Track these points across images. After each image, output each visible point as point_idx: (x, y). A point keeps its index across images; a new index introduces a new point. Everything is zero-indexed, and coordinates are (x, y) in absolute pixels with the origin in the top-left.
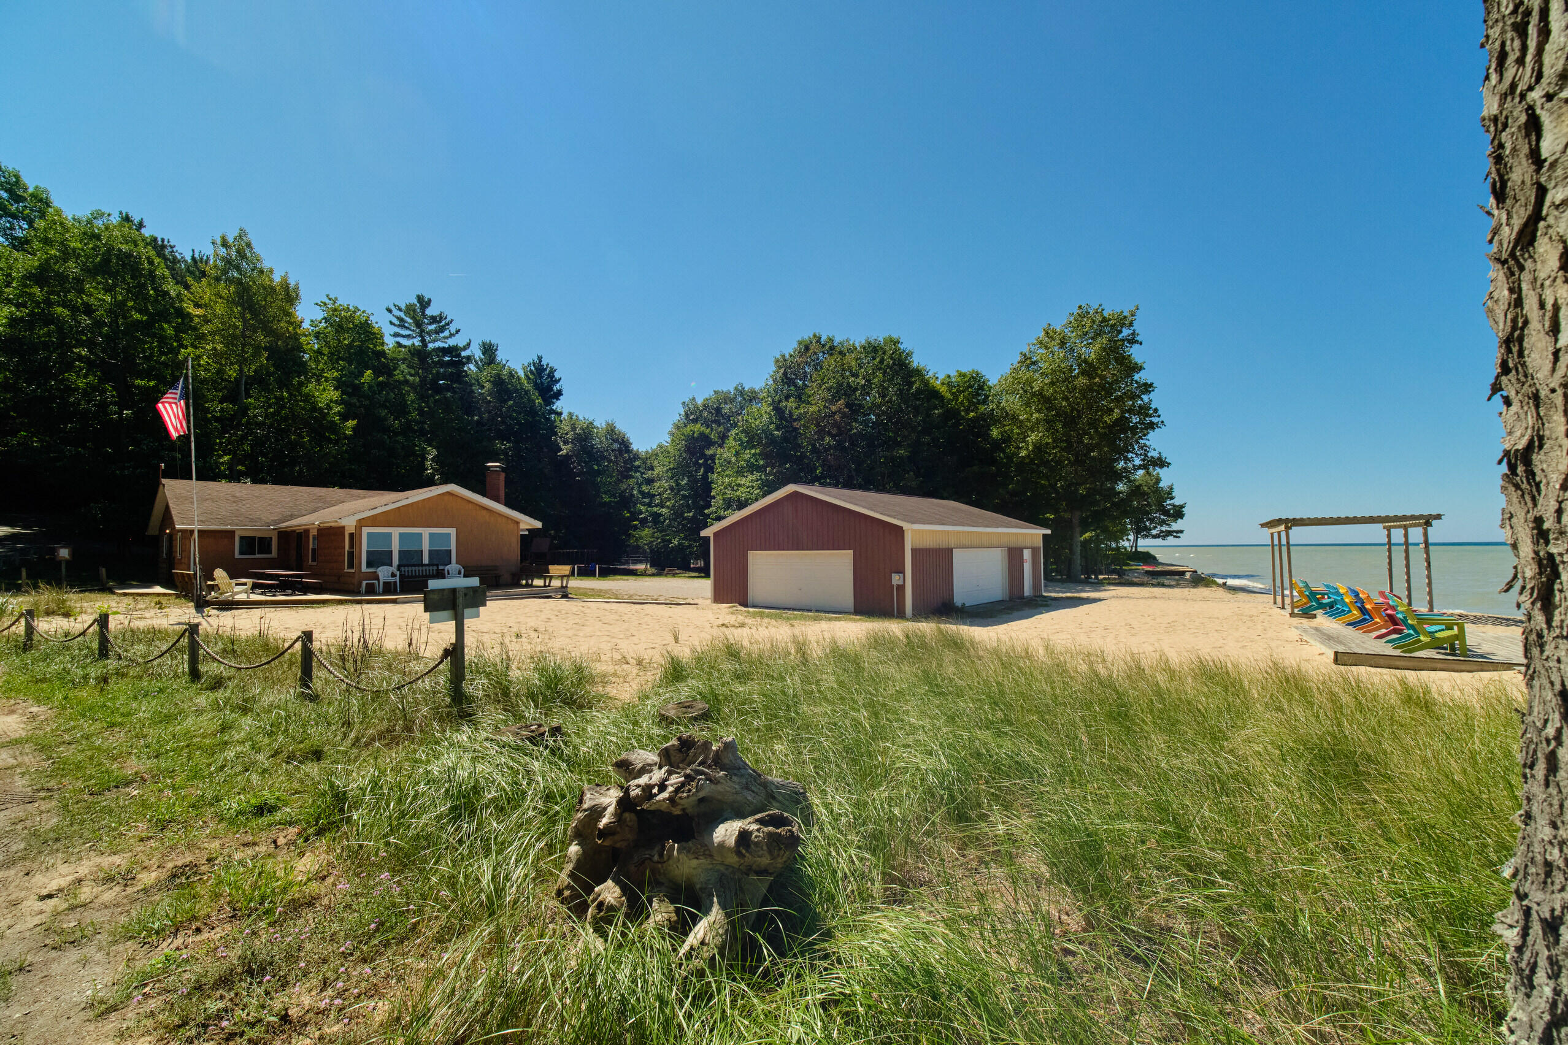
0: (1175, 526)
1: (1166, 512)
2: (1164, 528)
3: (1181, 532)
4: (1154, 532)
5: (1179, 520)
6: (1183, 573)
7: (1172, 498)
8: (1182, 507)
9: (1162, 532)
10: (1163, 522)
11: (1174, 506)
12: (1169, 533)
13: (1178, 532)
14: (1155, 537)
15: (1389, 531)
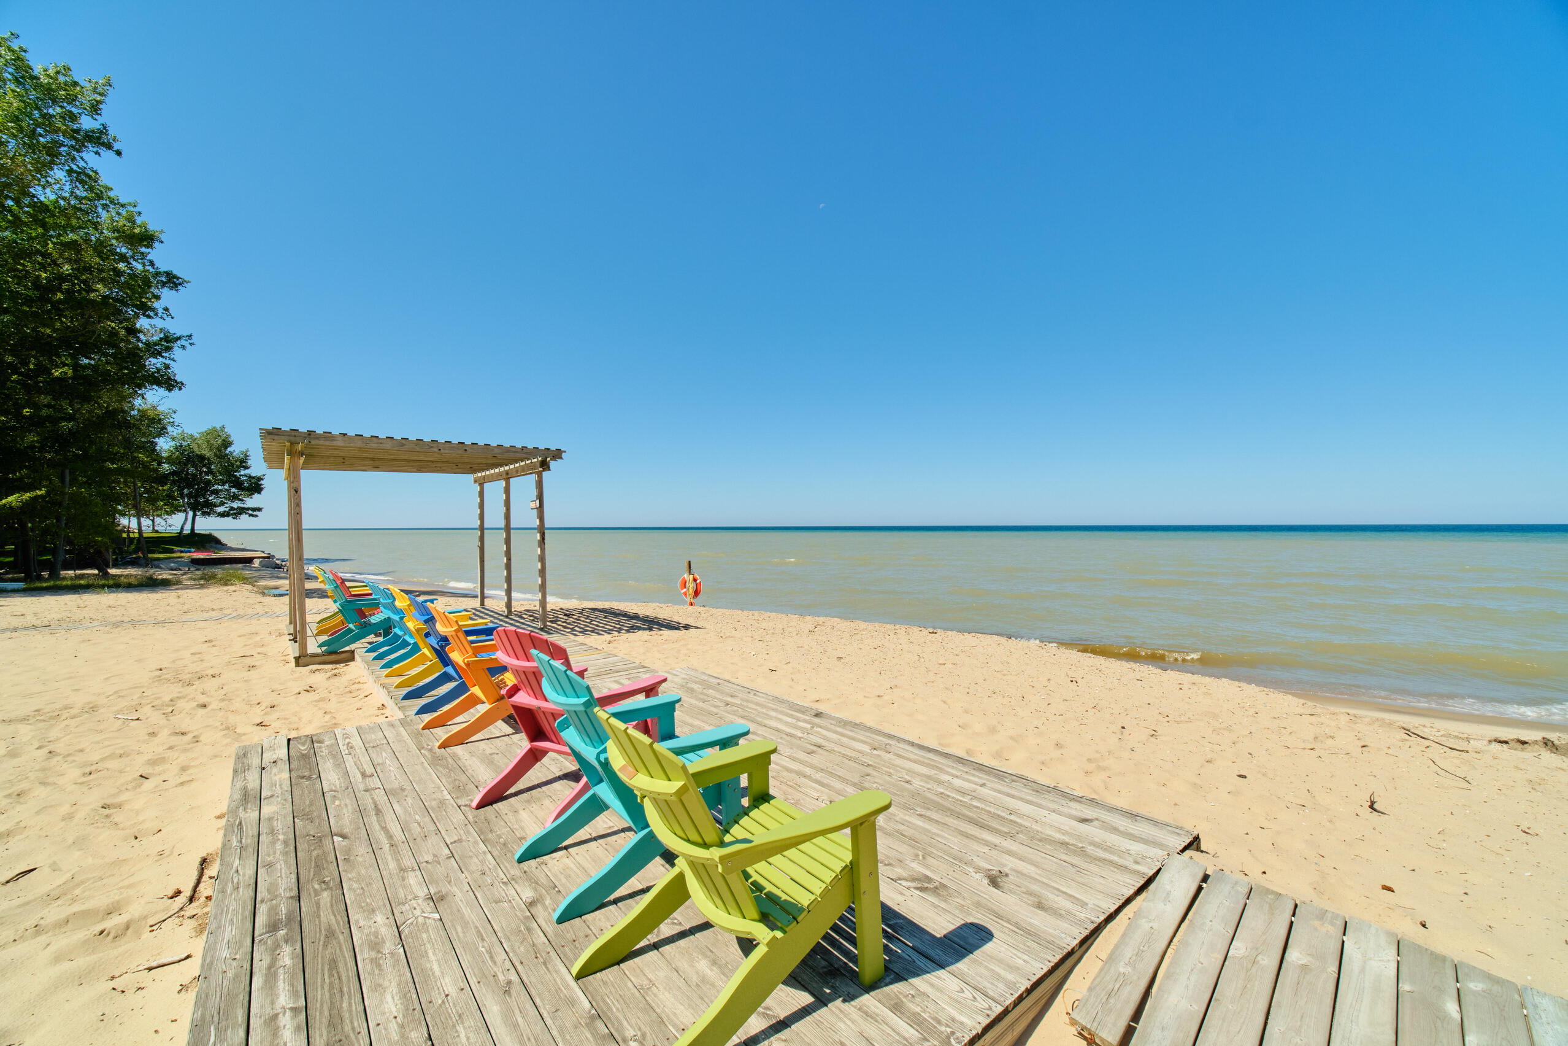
0: (251, 502)
1: (238, 484)
2: (235, 505)
3: (260, 510)
4: (220, 509)
5: (256, 496)
6: (249, 560)
7: (246, 468)
8: (260, 479)
9: (232, 508)
10: (235, 498)
11: (250, 477)
12: (241, 511)
13: (254, 510)
14: (223, 515)
15: (481, 485)
